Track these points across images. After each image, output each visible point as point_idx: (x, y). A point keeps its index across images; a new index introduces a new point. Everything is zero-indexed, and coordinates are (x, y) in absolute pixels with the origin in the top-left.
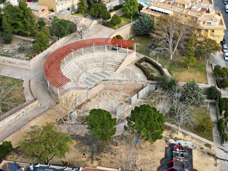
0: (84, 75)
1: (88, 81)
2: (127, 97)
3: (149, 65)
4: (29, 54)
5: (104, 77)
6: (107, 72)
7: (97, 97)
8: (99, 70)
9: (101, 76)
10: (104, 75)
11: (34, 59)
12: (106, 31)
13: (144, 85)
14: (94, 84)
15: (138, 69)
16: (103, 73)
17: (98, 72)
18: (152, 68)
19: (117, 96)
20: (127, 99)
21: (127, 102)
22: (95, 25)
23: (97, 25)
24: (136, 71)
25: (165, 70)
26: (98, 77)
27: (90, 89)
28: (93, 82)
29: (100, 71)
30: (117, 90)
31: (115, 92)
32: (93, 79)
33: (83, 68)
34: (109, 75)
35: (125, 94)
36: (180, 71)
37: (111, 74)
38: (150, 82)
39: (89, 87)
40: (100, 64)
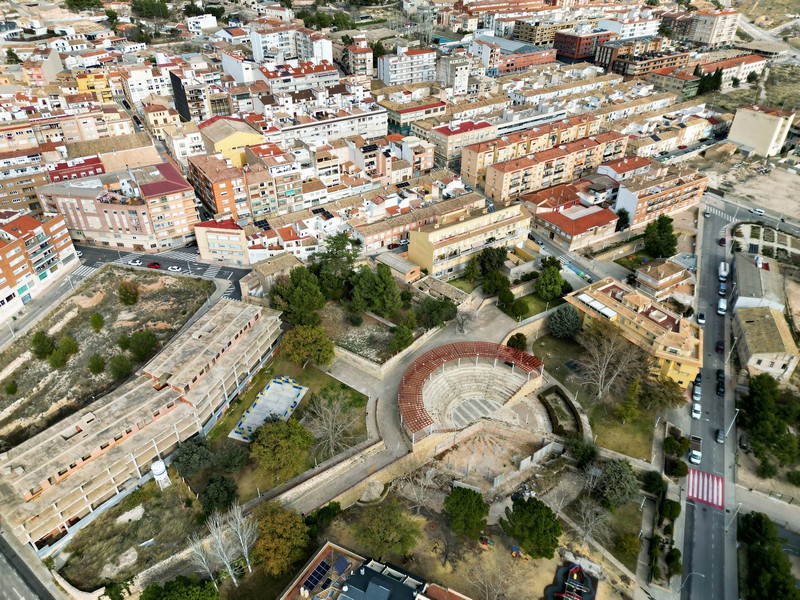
0: (456, 403)
1: (459, 414)
2: (516, 453)
3: (561, 403)
4: (381, 352)
5: (485, 412)
6: (490, 401)
7: (469, 443)
8: (479, 396)
9: (481, 408)
10: (486, 408)
11: (387, 363)
12: (503, 321)
13: (546, 441)
14: (468, 423)
15: (540, 406)
16: (485, 402)
17: (477, 399)
18: (564, 409)
19: (499, 449)
20: (515, 457)
21: (513, 463)
22: (486, 306)
23: (489, 307)
24: (537, 411)
25: (584, 419)
26: (475, 408)
27: (462, 430)
28: (467, 417)
29: (480, 398)
30: (501, 437)
31: (498, 440)
32: (468, 412)
33: (456, 390)
34: (494, 410)
35: (512, 448)
36: (608, 427)
37: (496, 407)
38: (556, 437)
39: (460, 427)
40: (483, 386)
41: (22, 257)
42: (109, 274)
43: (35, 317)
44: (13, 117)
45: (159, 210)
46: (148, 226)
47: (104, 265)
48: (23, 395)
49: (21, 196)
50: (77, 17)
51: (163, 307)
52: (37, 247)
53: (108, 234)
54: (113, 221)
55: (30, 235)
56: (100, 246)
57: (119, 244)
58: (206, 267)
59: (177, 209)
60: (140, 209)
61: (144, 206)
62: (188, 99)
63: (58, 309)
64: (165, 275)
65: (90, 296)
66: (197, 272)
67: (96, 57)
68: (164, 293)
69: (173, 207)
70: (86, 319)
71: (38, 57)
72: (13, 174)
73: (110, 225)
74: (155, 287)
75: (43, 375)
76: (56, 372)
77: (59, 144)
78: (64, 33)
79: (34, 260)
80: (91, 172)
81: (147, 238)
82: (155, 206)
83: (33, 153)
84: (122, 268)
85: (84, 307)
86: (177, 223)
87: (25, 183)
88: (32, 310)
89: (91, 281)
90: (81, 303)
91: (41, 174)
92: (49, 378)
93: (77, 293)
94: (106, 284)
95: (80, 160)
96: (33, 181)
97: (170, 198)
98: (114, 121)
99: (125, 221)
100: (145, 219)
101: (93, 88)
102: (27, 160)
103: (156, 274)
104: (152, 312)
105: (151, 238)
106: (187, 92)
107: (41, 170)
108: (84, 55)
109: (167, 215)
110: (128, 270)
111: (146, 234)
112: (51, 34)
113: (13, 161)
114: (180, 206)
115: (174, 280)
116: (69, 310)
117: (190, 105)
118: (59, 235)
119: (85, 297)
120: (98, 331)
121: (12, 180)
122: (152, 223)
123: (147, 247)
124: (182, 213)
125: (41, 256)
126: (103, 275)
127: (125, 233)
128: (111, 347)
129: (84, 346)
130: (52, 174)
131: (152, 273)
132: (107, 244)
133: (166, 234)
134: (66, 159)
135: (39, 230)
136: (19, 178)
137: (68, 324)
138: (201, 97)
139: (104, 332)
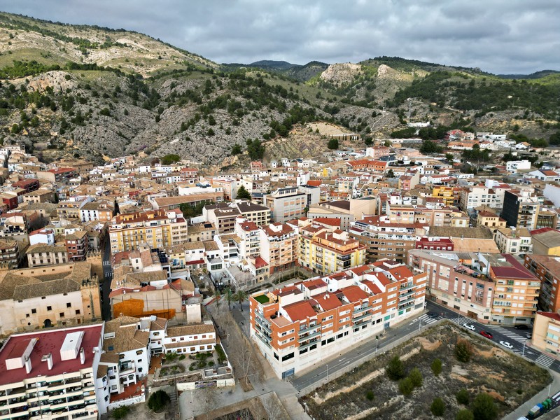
41: (395, 295)
42: (448, 329)
43: (391, 342)
44: (403, 203)
45: (503, 290)
46: (489, 300)
47: (444, 320)
48: (376, 405)
49: (393, 252)
50: (427, 157)
51: (495, 377)
52: (405, 291)
53: (450, 297)
54: (460, 287)
55: (405, 281)
56: (439, 304)
57: (455, 307)
58: (537, 354)
59: (519, 293)
60: (488, 285)
61: (493, 284)
62: (520, 211)
63: (408, 342)
64: (497, 347)
65: (432, 341)
66: (528, 356)
67: (441, 178)
68: (493, 363)
69: (516, 291)
70: (426, 360)
71: (409, 174)
72: (394, 237)
73: (456, 290)
74: (487, 354)
75: (393, 395)
76: (402, 396)
77: (426, 225)
78: (421, 164)
79: (401, 299)
80: (444, 248)
81: (484, 309)
82: (501, 286)
83: (410, 227)
84: (458, 327)
85: (425, 348)
86: (514, 305)
87: (399, 245)
88: (389, 336)
89: (433, 329)
90: (424, 344)
91: (411, 242)
92: (397, 399)
93: (423, 335)
94: (444, 336)
95: (438, 238)
96: (405, 245)
97: (517, 283)
98: (457, 218)
99: (470, 290)
100: (490, 294)
101: (442, 195)
102: (405, 230)
103: (489, 343)
104: (484, 377)
105: (487, 310)
106: (521, 207)
107: (412, 239)
108: (433, 177)
109: (509, 296)
110: (462, 330)
111: (485, 306)
112: (412, 164)
113: (396, 229)
114: (523, 291)
115: (505, 355)
116: (415, 346)
117: (519, 216)
118: (420, 286)
119: (428, 340)
120: (437, 376)
121: (393, 241)
122: (493, 299)
123: (481, 317)
124: (522, 298)
125: (406, 298)
126: (443, 327)
127: (466, 300)
128: (448, 395)
129: (426, 383)
130: (418, 243)
131: (485, 341)
132: (446, 303)
133: (500, 310)
134: (428, 236)
135: (410, 279)
136: (397, 241)
137: (412, 357)
138: (531, 212)
139: (442, 378)
